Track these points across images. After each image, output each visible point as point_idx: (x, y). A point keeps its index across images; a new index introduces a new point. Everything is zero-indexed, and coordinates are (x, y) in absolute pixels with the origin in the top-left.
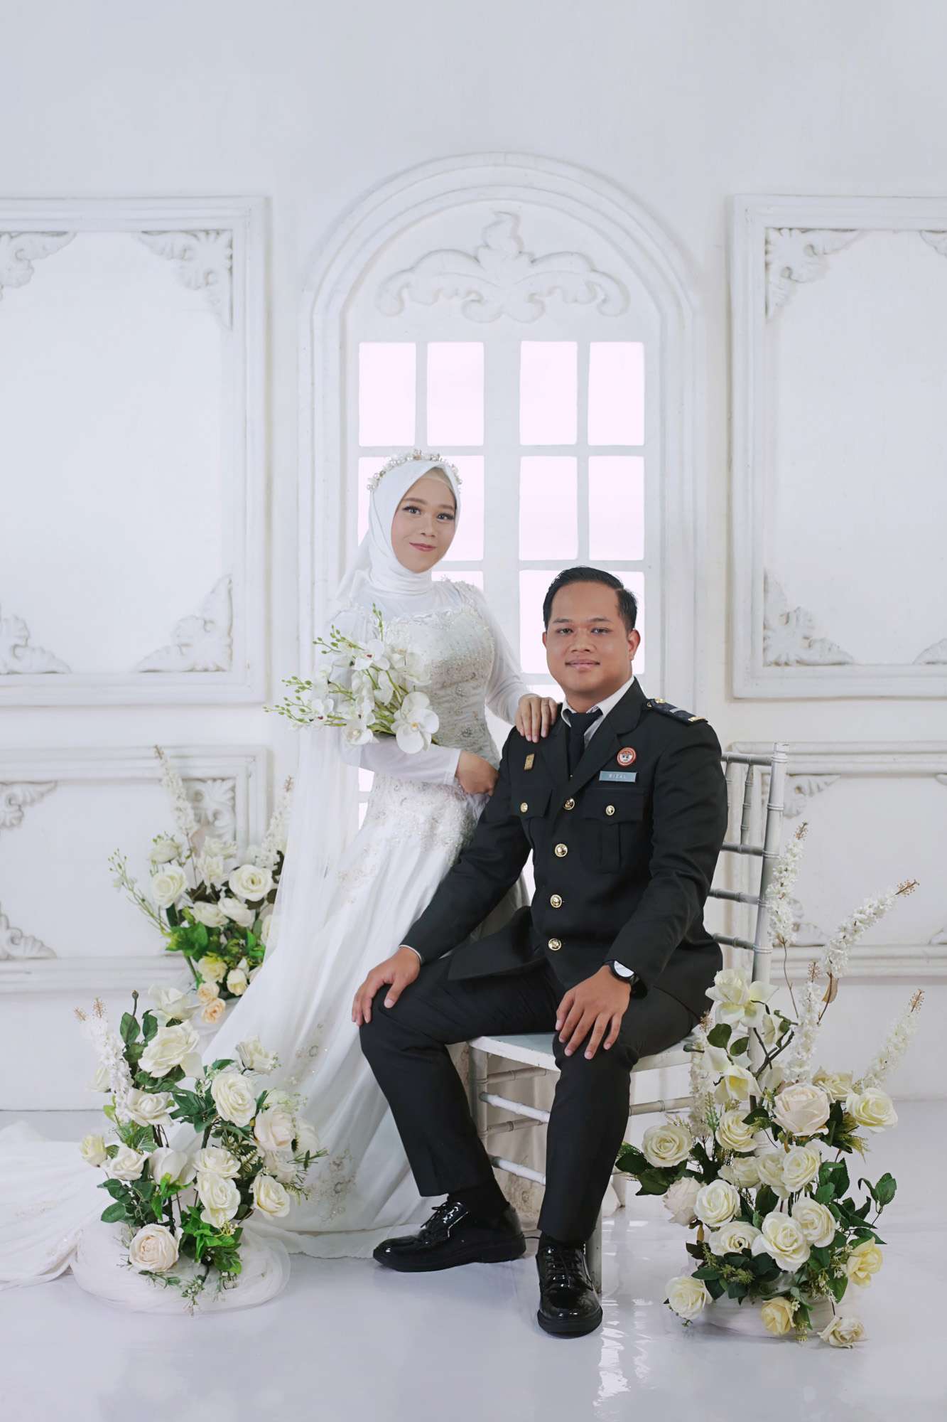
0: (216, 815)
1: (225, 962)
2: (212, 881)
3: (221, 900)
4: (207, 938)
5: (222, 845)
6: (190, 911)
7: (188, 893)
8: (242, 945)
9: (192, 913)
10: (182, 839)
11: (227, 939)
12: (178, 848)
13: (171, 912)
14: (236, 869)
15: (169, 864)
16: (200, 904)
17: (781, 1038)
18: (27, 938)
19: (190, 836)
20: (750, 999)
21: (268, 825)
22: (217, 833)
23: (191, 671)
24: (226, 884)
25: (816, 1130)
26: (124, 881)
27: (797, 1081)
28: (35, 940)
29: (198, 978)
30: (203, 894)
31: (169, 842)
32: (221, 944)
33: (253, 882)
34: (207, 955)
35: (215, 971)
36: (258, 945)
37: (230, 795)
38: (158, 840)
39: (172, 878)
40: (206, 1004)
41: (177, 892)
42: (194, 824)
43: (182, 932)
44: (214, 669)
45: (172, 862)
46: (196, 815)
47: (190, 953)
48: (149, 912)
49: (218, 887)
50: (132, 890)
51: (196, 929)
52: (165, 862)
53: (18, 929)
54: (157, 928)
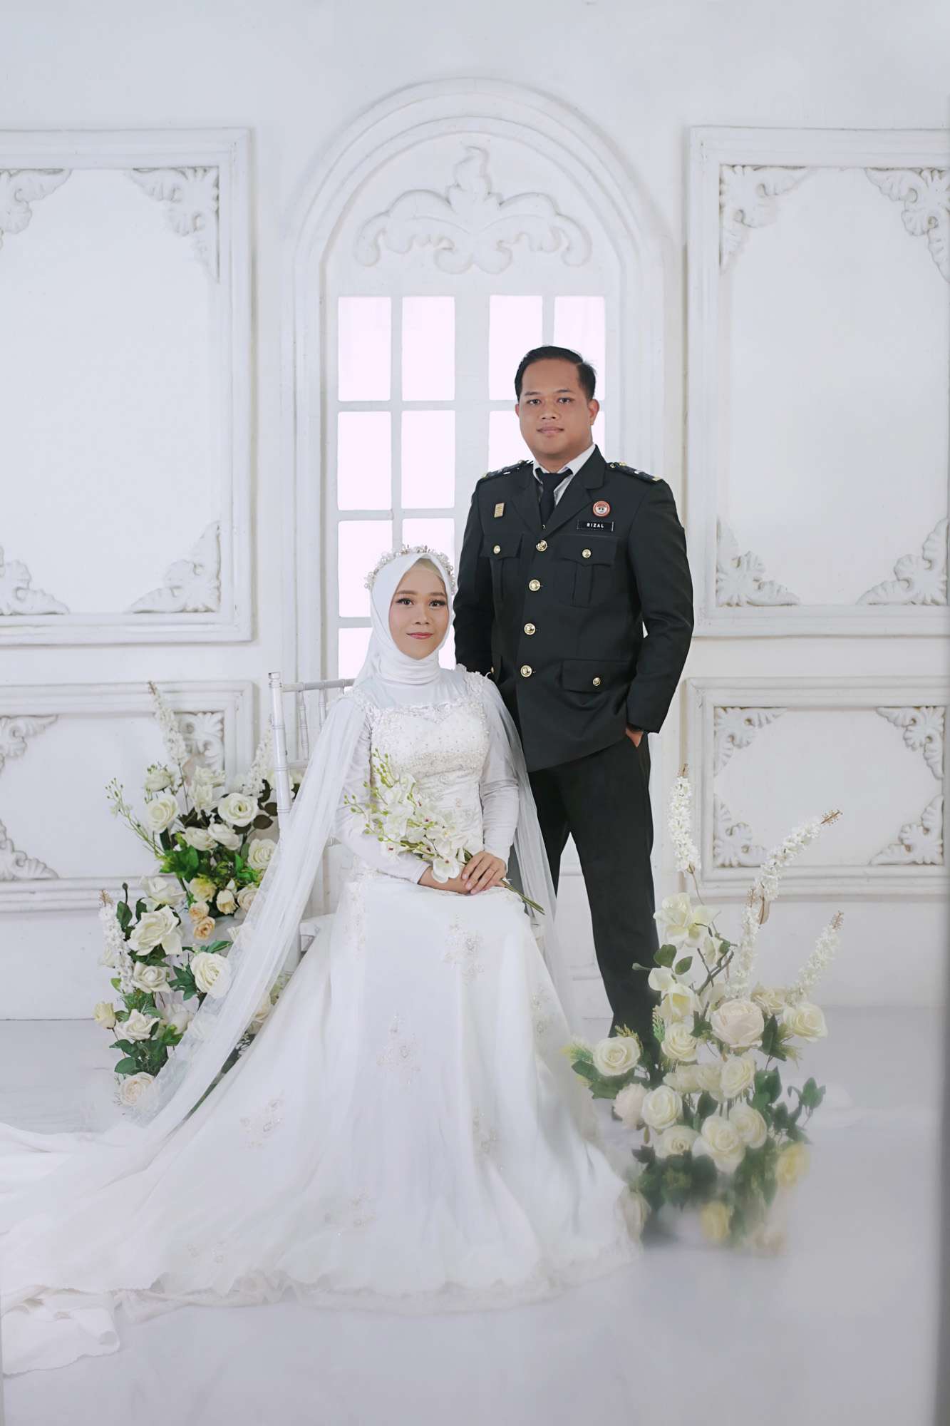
0: (206, 745)
1: (215, 883)
2: (202, 808)
3: (210, 825)
4: (198, 860)
5: (212, 775)
6: (182, 835)
7: (180, 819)
8: (231, 867)
9: (184, 838)
10: (174, 768)
11: (217, 862)
12: (170, 777)
13: (164, 836)
14: (225, 796)
15: (162, 791)
16: (191, 829)
17: (721, 959)
18: (30, 860)
19: (181, 766)
20: (694, 922)
21: (254, 755)
22: (207, 762)
23: (182, 611)
24: (215, 810)
25: (752, 1042)
26: (120, 808)
27: (737, 997)
28: (38, 862)
29: (190, 898)
30: (194, 820)
31: (162, 771)
32: (211, 867)
33: (240, 809)
34: (198, 877)
35: (205, 891)
36: (245, 867)
37: (219, 727)
38: (152, 769)
39: (165, 805)
40: (197, 922)
41: (170, 818)
42: (186, 754)
43: (175, 855)
44: (203, 609)
45: (165, 790)
46: (187, 746)
47: (182, 874)
48: (144, 837)
49: (208, 813)
50: (128, 817)
51: (188, 852)
52: (159, 791)
53: (23, 852)
54: (152, 852)
